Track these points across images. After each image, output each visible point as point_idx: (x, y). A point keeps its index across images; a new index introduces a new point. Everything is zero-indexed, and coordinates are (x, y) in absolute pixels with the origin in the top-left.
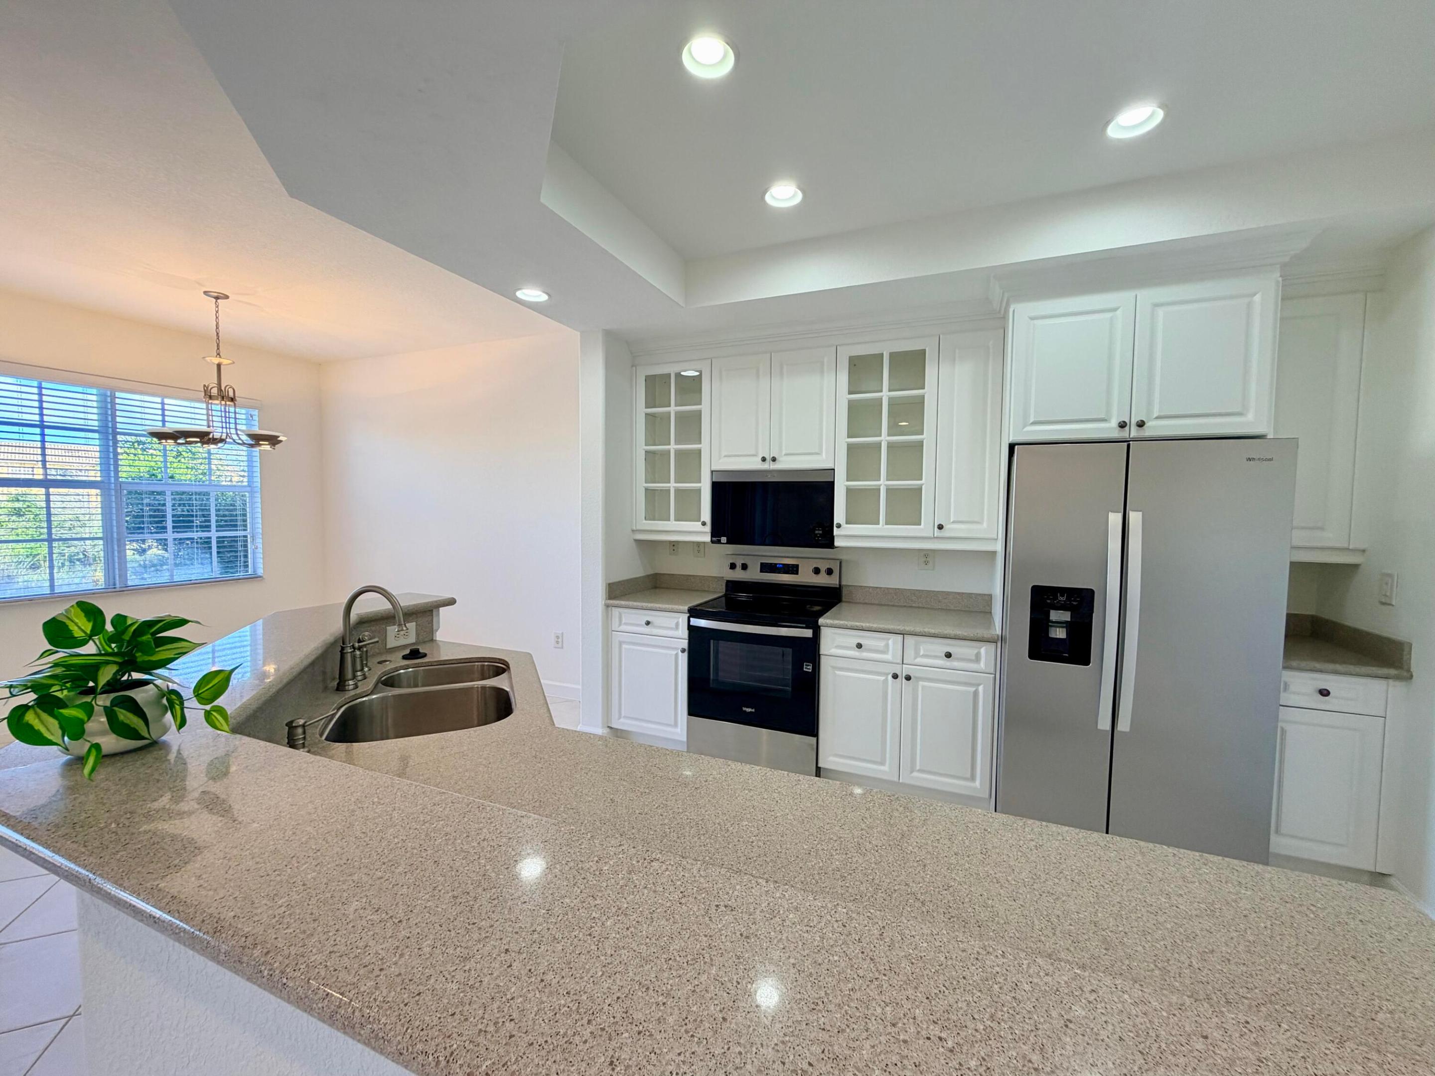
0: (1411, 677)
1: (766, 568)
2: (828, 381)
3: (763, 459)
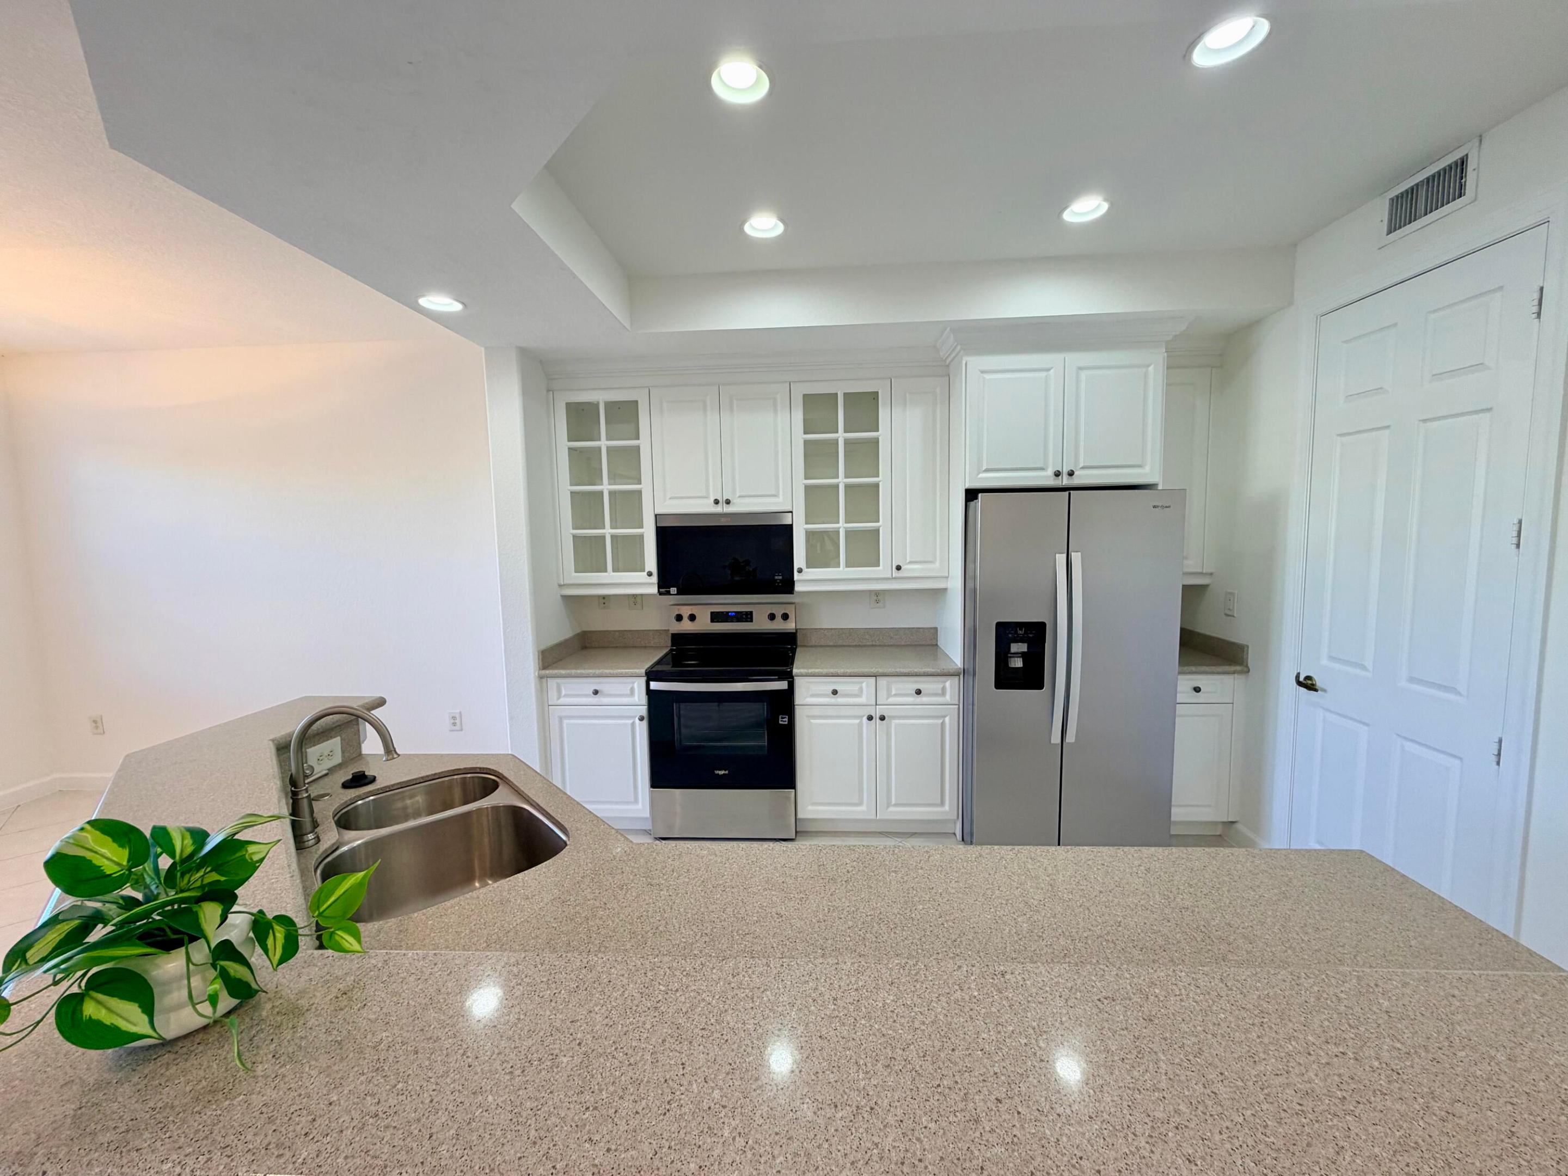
0: (1249, 671)
1: (716, 617)
2: (783, 418)
3: (716, 502)
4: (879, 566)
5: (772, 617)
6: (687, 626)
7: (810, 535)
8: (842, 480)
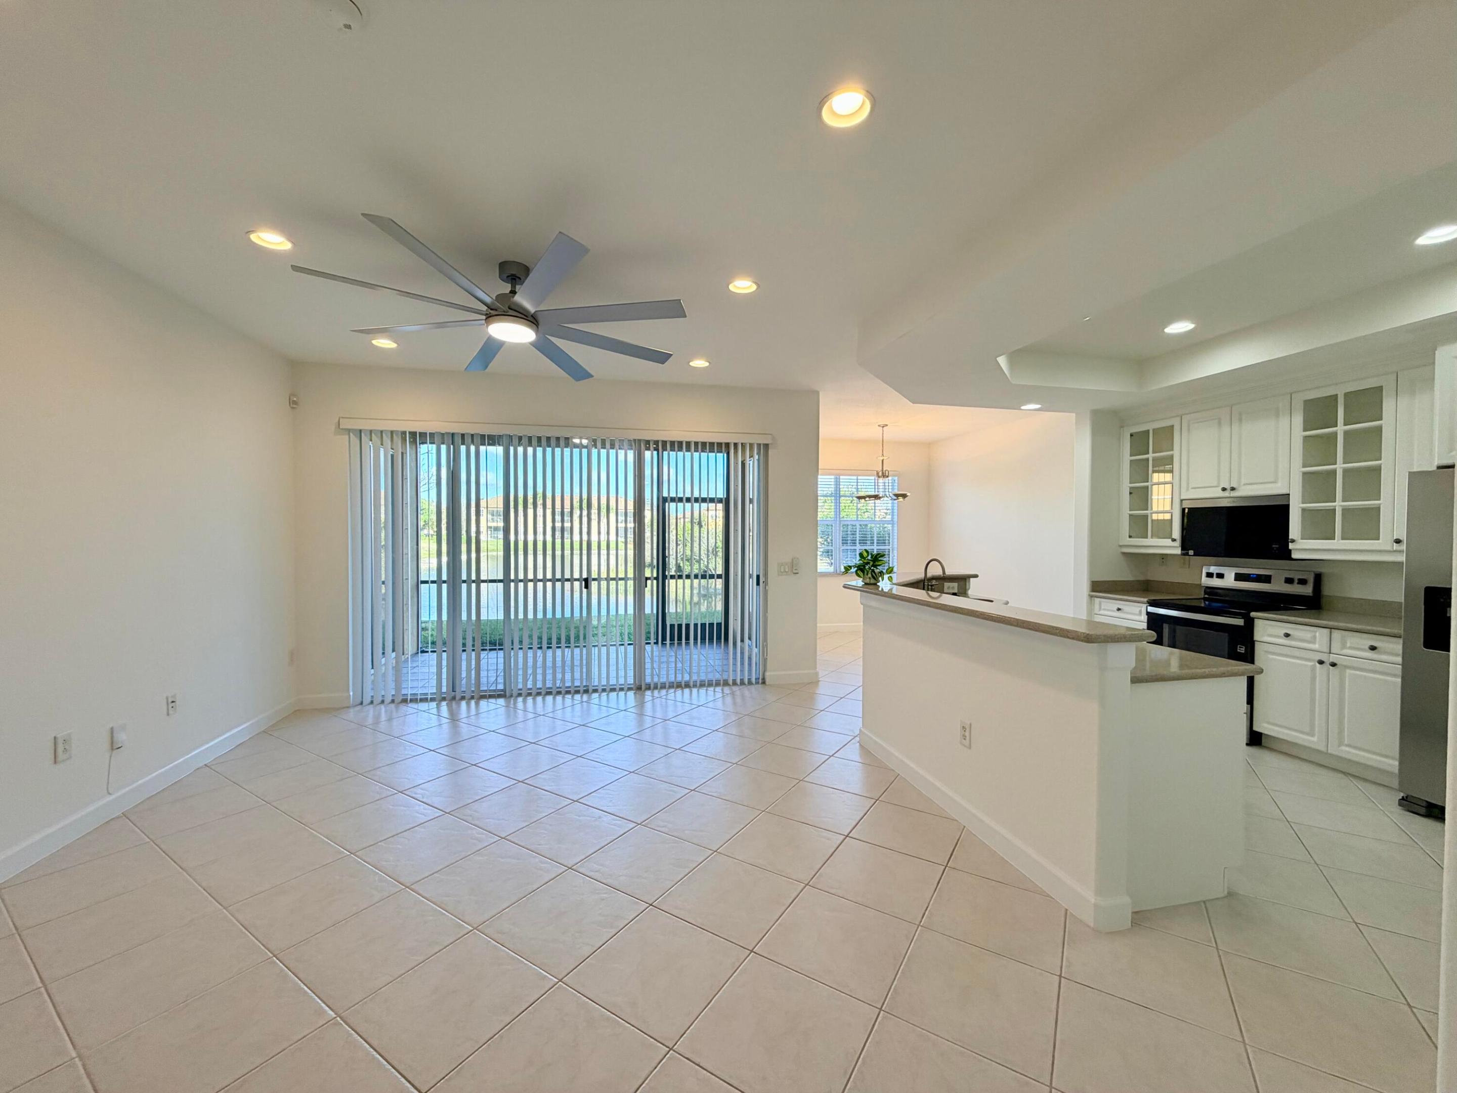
1: (1239, 577)
2: (1284, 422)
3: (1224, 489)
4: (1378, 539)
5: (1289, 581)
6: (1216, 582)
7: (1303, 511)
8: (1340, 466)
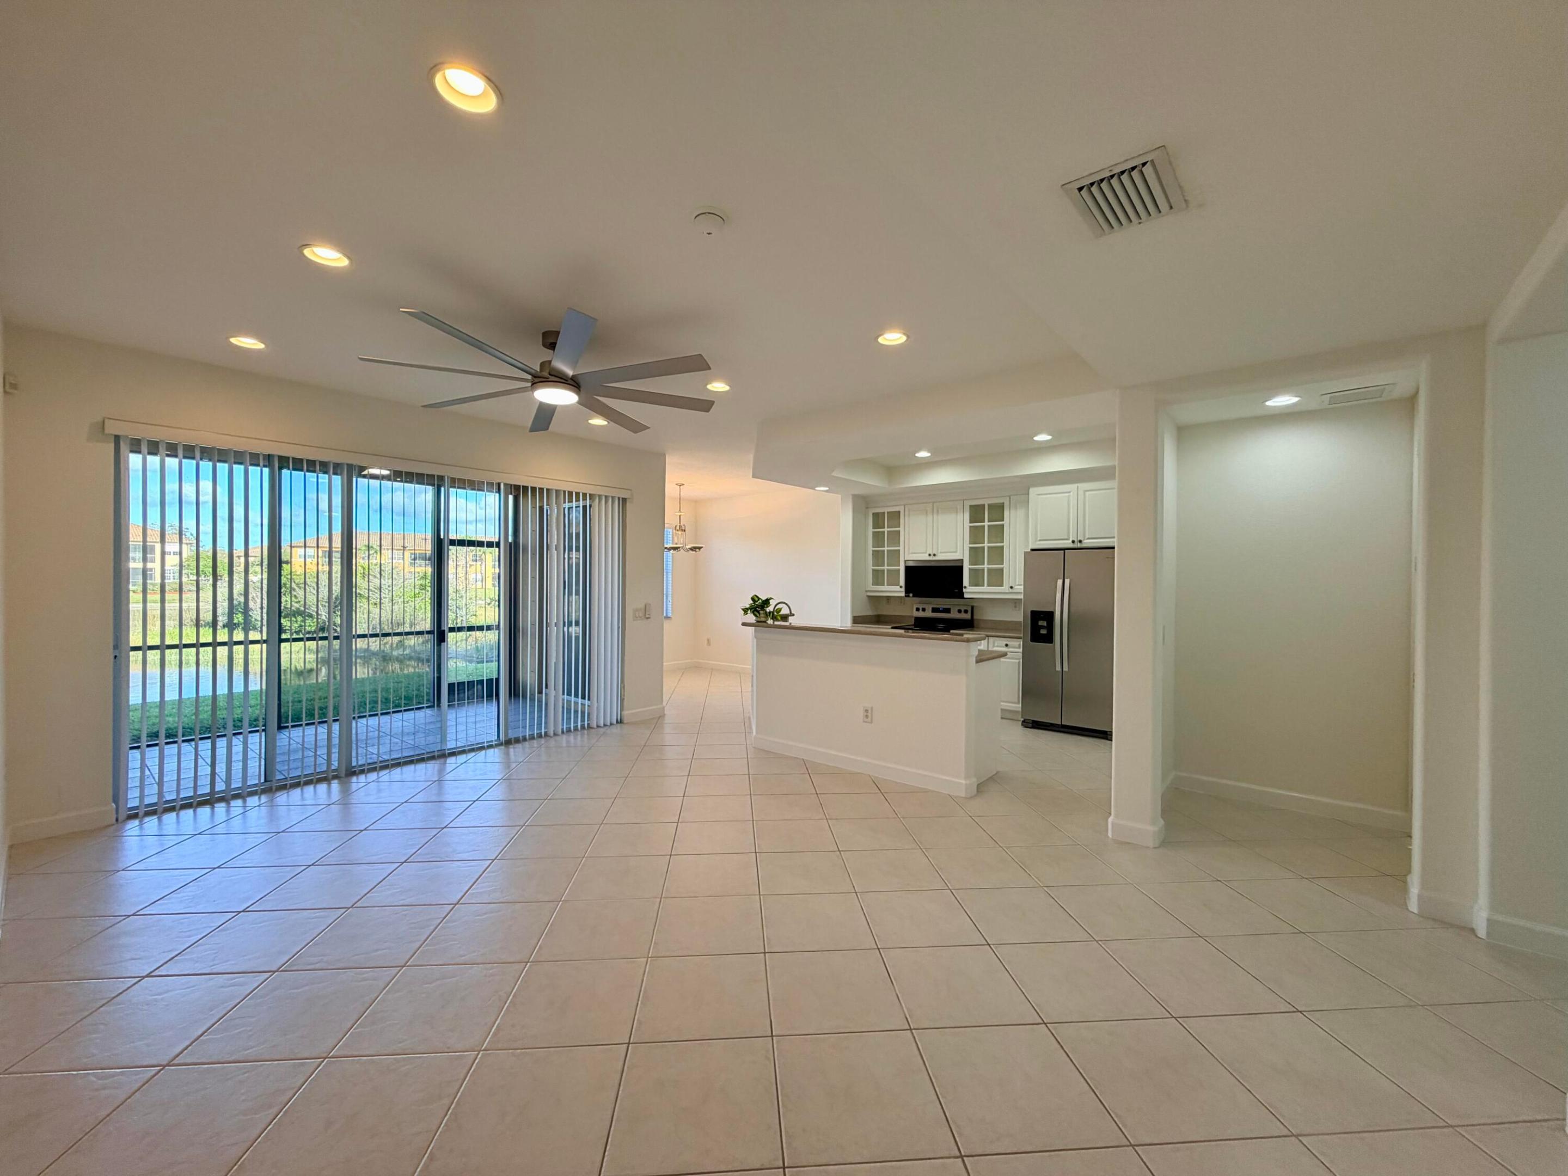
1: (934, 610)
2: (960, 516)
3: (930, 555)
4: (1002, 586)
5: (960, 611)
6: (921, 614)
7: (970, 569)
8: (986, 545)
